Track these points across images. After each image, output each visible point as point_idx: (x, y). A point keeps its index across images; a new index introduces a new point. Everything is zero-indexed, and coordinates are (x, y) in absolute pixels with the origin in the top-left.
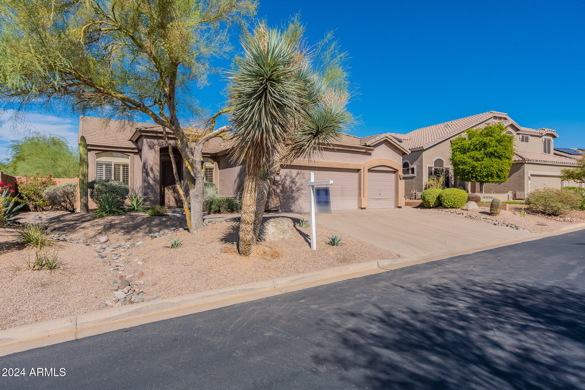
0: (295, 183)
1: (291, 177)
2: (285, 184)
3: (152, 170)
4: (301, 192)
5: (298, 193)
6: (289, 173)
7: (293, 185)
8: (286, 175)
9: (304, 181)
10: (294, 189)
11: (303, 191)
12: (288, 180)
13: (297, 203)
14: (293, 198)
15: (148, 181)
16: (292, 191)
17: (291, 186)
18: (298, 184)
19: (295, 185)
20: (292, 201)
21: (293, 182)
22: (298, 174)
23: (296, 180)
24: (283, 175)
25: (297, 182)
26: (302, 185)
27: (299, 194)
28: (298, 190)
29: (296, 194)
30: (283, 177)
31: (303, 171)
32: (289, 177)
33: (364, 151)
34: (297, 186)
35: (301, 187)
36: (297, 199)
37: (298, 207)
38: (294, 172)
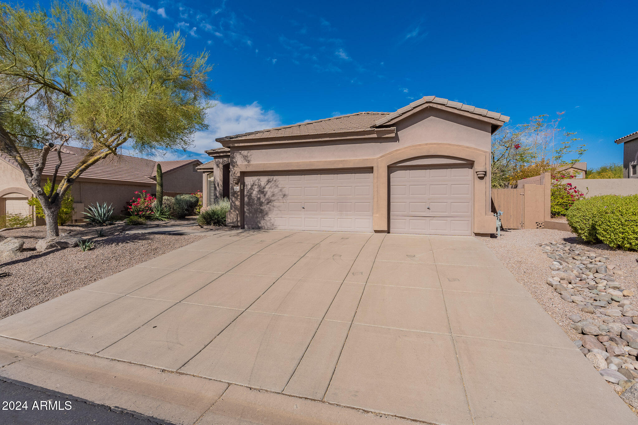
0: (265, 193)
1: (259, 186)
2: (252, 195)
3: (218, 185)
4: (272, 204)
5: (268, 206)
6: (257, 181)
7: (262, 196)
8: (253, 184)
9: (276, 190)
10: (263, 201)
11: (275, 204)
12: (256, 189)
13: (267, 218)
14: (262, 211)
15: (216, 194)
16: (261, 204)
17: (259, 196)
18: (269, 194)
19: (265, 196)
20: (260, 216)
21: (262, 191)
22: (269, 181)
23: (266, 190)
24: (250, 184)
25: (267, 192)
26: (273, 195)
27: (269, 208)
28: (269, 202)
29: (265, 207)
30: (249, 187)
31: (275, 178)
32: (256, 187)
33: (375, 136)
34: (267, 197)
35: (273, 198)
36: (267, 214)
37: (268, 224)
38: (263, 180)
